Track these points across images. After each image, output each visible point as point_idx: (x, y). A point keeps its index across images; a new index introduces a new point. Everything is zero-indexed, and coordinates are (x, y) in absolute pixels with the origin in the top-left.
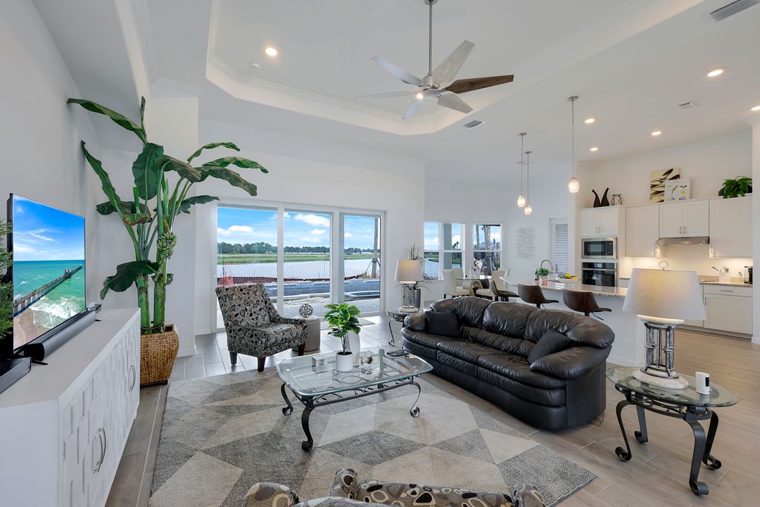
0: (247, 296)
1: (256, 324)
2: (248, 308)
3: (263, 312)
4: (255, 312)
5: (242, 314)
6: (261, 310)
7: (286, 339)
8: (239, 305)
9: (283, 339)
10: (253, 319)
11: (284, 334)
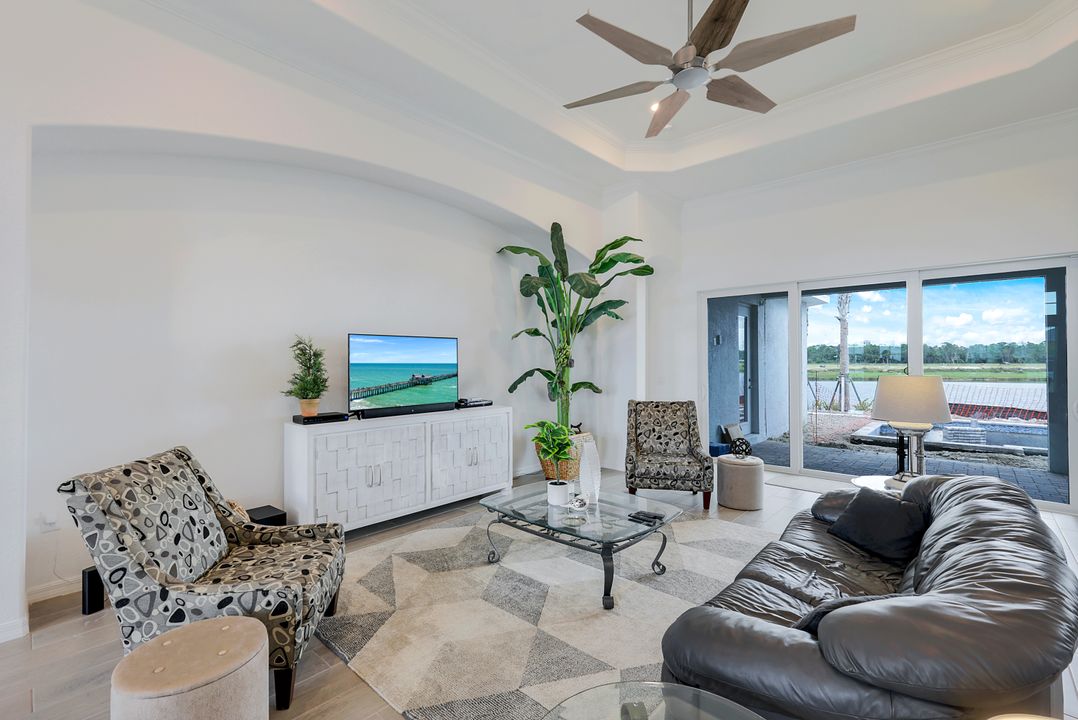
0: (661, 414)
1: (665, 450)
2: (657, 428)
3: (679, 438)
4: (666, 436)
5: (647, 434)
6: (676, 434)
7: (665, 474)
8: (646, 424)
9: (658, 473)
10: (661, 444)
11: (661, 467)
